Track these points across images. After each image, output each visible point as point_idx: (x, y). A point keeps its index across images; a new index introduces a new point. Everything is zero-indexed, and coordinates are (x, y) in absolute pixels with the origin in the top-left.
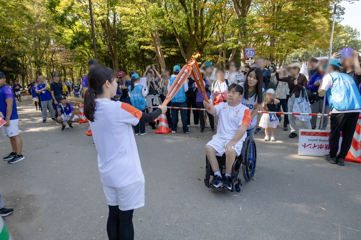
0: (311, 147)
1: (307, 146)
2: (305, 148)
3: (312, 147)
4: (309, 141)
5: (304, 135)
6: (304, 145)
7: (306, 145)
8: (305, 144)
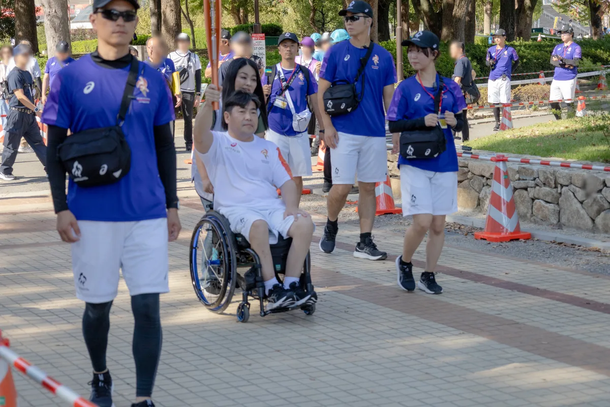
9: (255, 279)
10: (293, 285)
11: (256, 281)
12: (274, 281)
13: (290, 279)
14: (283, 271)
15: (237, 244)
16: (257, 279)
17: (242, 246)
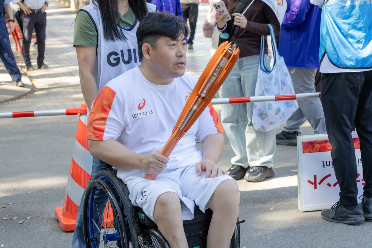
0: (329, 185)
1: (320, 183)
2: (315, 188)
3: (332, 184)
4: (324, 166)
5: (310, 152)
6: (313, 181)
7: (318, 181)
8: (315, 176)
17: (147, 225)
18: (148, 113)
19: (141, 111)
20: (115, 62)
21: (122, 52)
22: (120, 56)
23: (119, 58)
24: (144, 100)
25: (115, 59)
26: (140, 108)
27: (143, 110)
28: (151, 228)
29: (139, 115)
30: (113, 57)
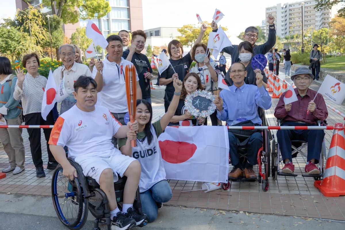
9: (104, 211)
10: (129, 210)
11: (104, 213)
12: (117, 210)
13: (127, 206)
14: (122, 200)
15: (88, 184)
16: (106, 211)
17: (93, 186)
18: (84, 127)
19: (80, 127)
20: (137, 156)
21: (140, 152)
22: (139, 154)
23: (139, 155)
24: (81, 121)
25: (137, 155)
26: (79, 125)
27: (81, 126)
28: (96, 187)
29: (79, 129)
30: (136, 154)
